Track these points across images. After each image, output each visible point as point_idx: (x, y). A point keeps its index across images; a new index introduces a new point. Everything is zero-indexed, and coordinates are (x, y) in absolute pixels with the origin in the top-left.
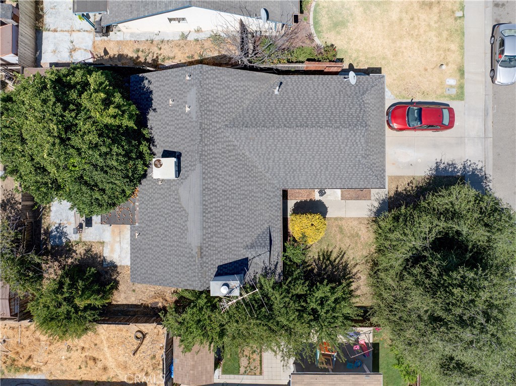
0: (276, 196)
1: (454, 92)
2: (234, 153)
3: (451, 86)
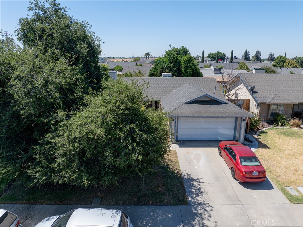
1: (294, 193)
3: (298, 191)
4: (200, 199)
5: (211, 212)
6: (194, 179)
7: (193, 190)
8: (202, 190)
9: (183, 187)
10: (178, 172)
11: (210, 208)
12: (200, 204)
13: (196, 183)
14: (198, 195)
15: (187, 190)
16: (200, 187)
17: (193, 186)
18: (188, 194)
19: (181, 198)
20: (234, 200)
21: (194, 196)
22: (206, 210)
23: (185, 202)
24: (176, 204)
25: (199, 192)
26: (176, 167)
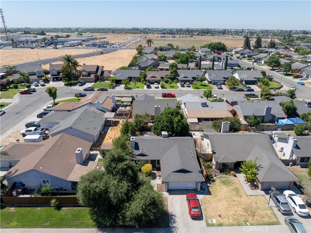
0: (158, 158)
1: (210, 222)
2: (171, 146)
3: (212, 221)
4: (174, 225)
5: (177, 231)
6: (173, 215)
7: (172, 221)
8: (175, 221)
9: (169, 219)
10: (167, 211)
11: (177, 229)
12: (174, 227)
13: (174, 217)
14: (173, 223)
15: (170, 220)
16: (175, 219)
17: (172, 219)
18: (170, 223)
19: (167, 225)
20: (187, 225)
21: (172, 223)
22: (175, 230)
23: (169, 227)
24: (165, 227)
25: (175, 222)
26: (166, 208)
